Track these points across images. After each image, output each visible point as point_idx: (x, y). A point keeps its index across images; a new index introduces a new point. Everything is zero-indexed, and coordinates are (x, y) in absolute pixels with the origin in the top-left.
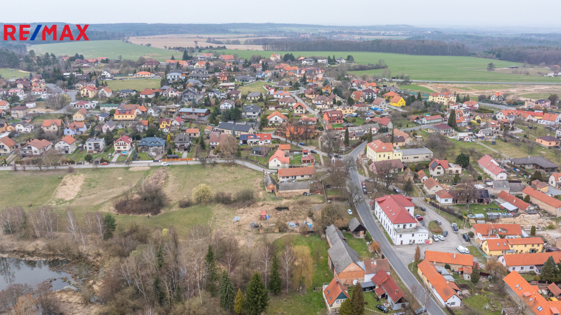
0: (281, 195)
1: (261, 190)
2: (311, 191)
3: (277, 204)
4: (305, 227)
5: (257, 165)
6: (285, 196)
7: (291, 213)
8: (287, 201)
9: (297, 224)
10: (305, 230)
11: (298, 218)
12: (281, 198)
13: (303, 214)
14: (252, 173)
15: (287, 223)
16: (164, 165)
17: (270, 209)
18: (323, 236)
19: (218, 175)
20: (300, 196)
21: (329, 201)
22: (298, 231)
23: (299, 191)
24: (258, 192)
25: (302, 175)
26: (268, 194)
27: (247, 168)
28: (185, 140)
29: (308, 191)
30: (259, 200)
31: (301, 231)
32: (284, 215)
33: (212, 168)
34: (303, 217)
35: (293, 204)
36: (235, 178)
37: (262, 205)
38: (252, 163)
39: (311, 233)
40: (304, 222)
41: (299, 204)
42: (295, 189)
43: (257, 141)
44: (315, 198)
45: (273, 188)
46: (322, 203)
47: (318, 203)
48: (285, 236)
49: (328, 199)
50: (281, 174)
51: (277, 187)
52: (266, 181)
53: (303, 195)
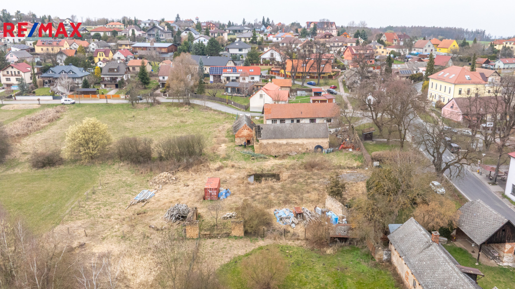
0: (265, 150)
1: (224, 142)
2: (331, 145)
3: (255, 166)
4: (320, 224)
5: (231, 107)
6: (274, 151)
7: (283, 187)
8: (277, 162)
9: (299, 215)
10: (321, 232)
11: (302, 199)
12: (265, 156)
13: (315, 189)
14: (217, 117)
15: (272, 211)
16: (66, 102)
17: (235, 176)
18: (381, 254)
19: (152, 117)
20: (307, 152)
21: (376, 163)
22: (302, 235)
23: (305, 141)
24: (218, 144)
25: (313, 116)
26: (237, 148)
27: (211, 109)
28: (118, 71)
29: (324, 142)
30: (215, 158)
31: (309, 235)
32: (266, 190)
33: (146, 109)
34: (314, 196)
35: (292, 167)
36: (182, 122)
37: (218, 169)
38: (222, 104)
39: (339, 244)
40: (319, 209)
41: (306, 168)
42: (297, 138)
43: (237, 78)
44: (343, 157)
45: (249, 135)
46: (358, 167)
47: (349, 168)
48: (261, 248)
49: (374, 159)
50: (270, 113)
51: (257, 133)
52: (238, 124)
53: (315, 151)
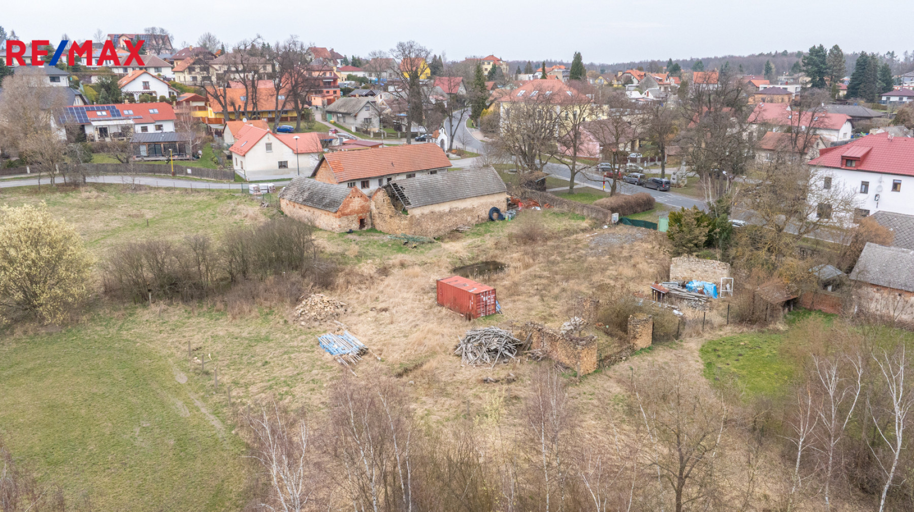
0: (418, 229)
6: (431, 229)
20: (478, 224)
23: (475, 203)
25: (413, 169)
27: (151, 188)
29: (501, 201)
38: (162, 178)
42: (464, 198)
50: (342, 170)
51: (397, 198)
52: (306, 194)
53: (491, 219)
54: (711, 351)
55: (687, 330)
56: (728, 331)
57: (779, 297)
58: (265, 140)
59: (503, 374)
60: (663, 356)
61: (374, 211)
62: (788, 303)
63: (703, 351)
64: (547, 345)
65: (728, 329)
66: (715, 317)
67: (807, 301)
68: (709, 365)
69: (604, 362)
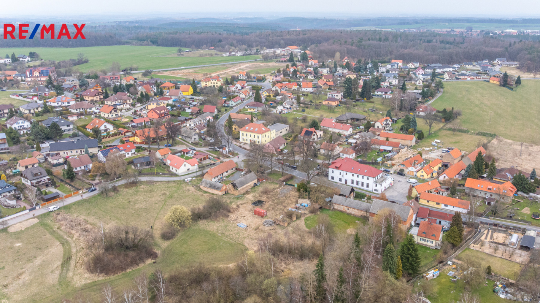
1: (211, 196)
3: (248, 201)
7: (274, 203)
8: (250, 196)
9: (298, 208)
13: (284, 200)
17: (250, 207)
20: (252, 188)
25: (228, 170)
26: (224, 196)
28: (41, 174)
30: (227, 204)
33: (119, 194)
37: (238, 207)
39: (319, 210)
41: (265, 194)
42: (248, 183)
44: (267, 185)
45: (226, 189)
49: (283, 182)
50: (212, 174)
51: (234, 186)
52: (209, 185)
53: (254, 186)
54: (306, 220)
55: (302, 216)
56: (309, 215)
57: (318, 207)
58: (184, 164)
59: (273, 228)
60: (298, 222)
61: (228, 189)
62: (320, 208)
63: (305, 220)
64: (279, 222)
65: (309, 214)
66: (307, 212)
67: (324, 207)
68: (306, 222)
69: (289, 224)
